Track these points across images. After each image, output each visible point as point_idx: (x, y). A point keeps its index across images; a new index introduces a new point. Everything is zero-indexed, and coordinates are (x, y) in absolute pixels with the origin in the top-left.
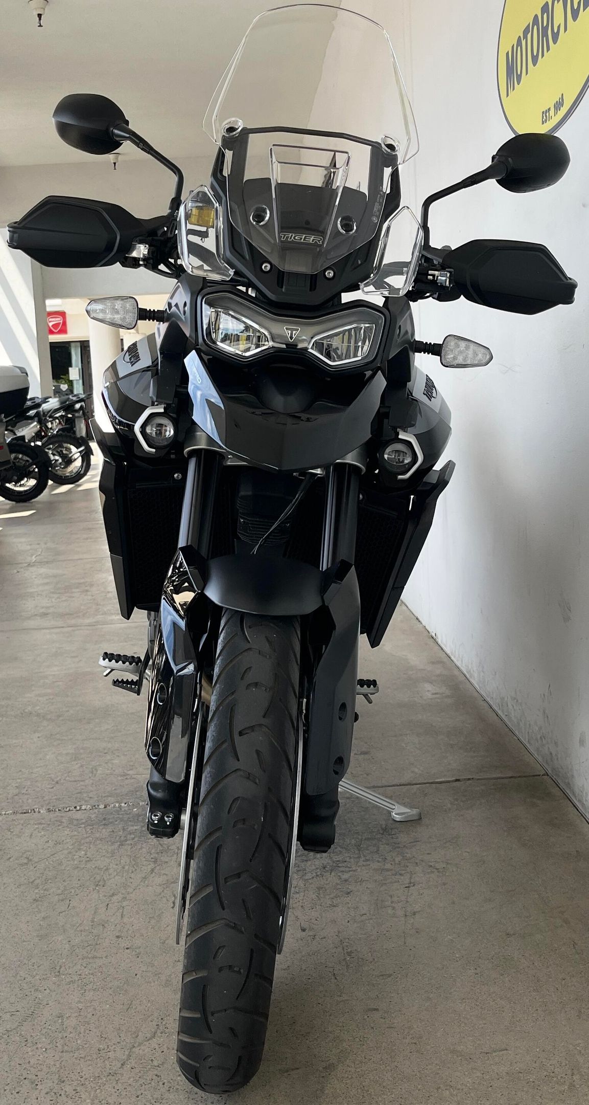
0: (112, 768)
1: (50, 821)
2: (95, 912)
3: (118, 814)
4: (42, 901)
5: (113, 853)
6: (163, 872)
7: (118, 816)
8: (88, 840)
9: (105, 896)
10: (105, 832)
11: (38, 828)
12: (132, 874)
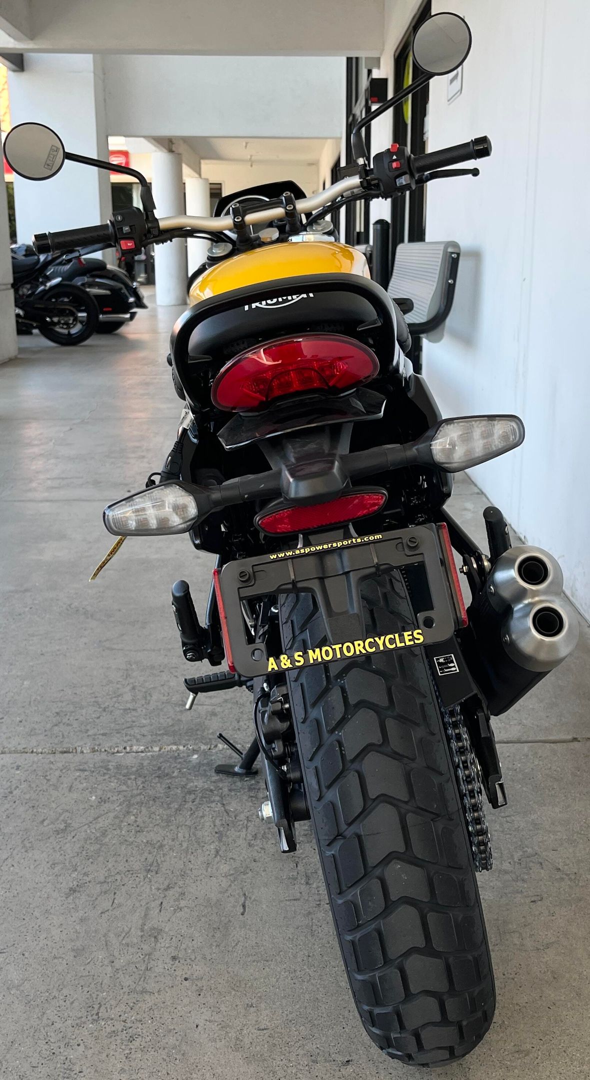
0: (168, 694)
1: (95, 767)
2: (146, 915)
3: (176, 763)
4: (79, 892)
5: (168, 821)
6: (230, 855)
7: (176, 765)
8: (138, 799)
9: (159, 889)
10: (160, 789)
11: (80, 776)
12: (192, 856)
